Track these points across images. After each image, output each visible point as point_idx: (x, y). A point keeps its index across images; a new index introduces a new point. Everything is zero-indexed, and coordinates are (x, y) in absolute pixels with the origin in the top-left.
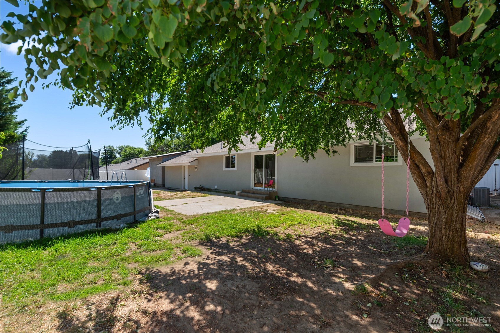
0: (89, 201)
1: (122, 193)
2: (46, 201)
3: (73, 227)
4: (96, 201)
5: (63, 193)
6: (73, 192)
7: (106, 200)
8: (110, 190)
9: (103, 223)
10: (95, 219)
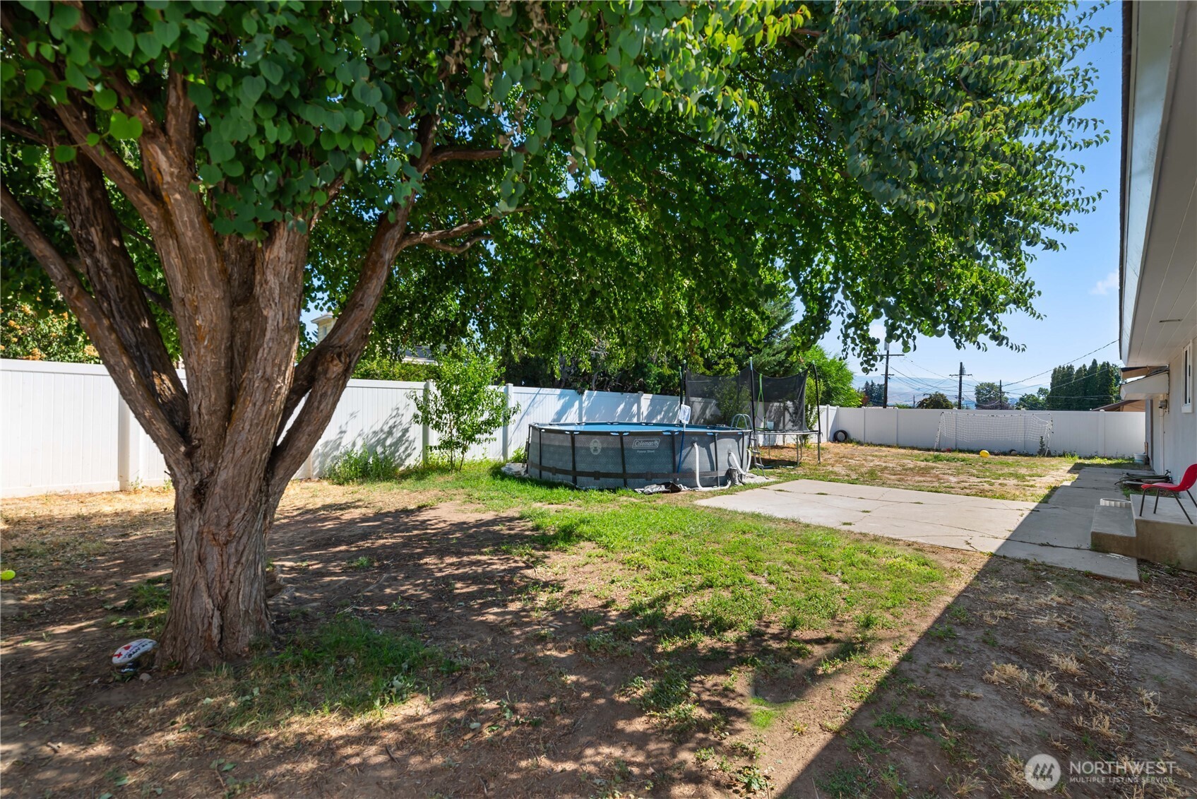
0: (561, 447)
3: (555, 475)
4: (570, 449)
5: (550, 434)
6: (556, 434)
7: (581, 448)
8: (586, 436)
9: (579, 479)
10: (571, 471)
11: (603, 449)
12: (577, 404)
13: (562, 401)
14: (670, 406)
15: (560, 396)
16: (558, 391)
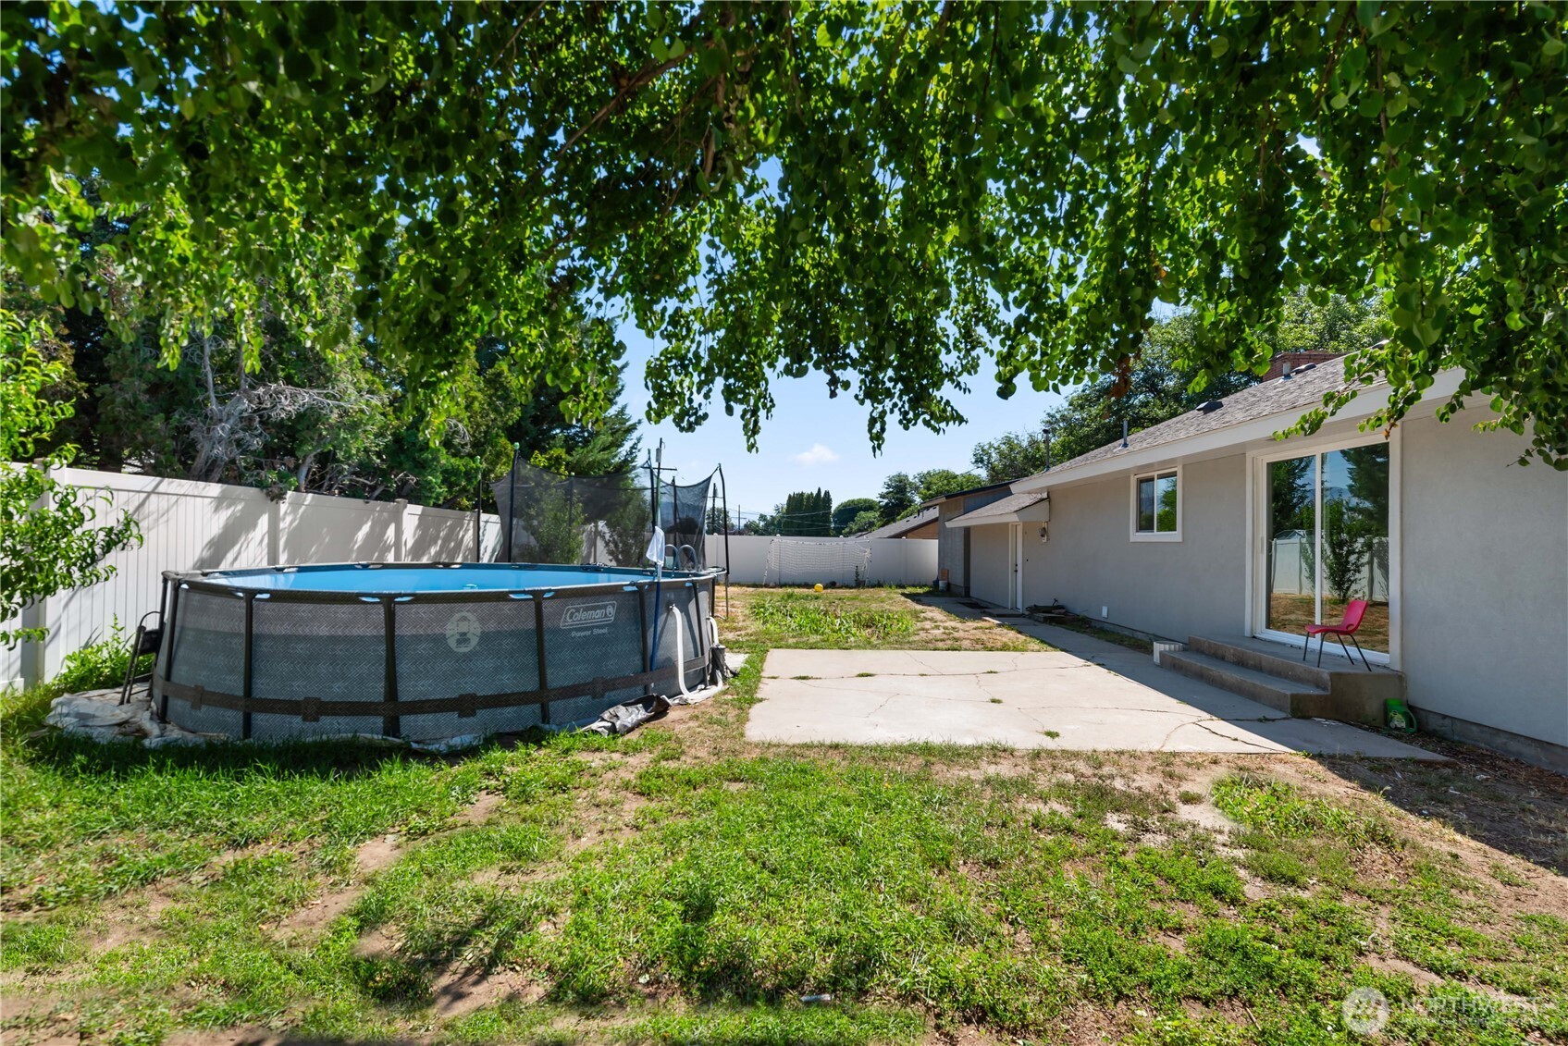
0: (362, 638)
1: (482, 620)
2: (255, 631)
3: (316, 720)
4: (383, 640)
5: (295, 606)
6: (318, 606)
7: (417, 639)
8: (433, 607)
9: (408, 722)
10: (379, 704)
11: (485, 637)
12: (264, 522)
13: (225, 515)
14: (452, 530)
15: (220, 502)
16: (215, 489)
